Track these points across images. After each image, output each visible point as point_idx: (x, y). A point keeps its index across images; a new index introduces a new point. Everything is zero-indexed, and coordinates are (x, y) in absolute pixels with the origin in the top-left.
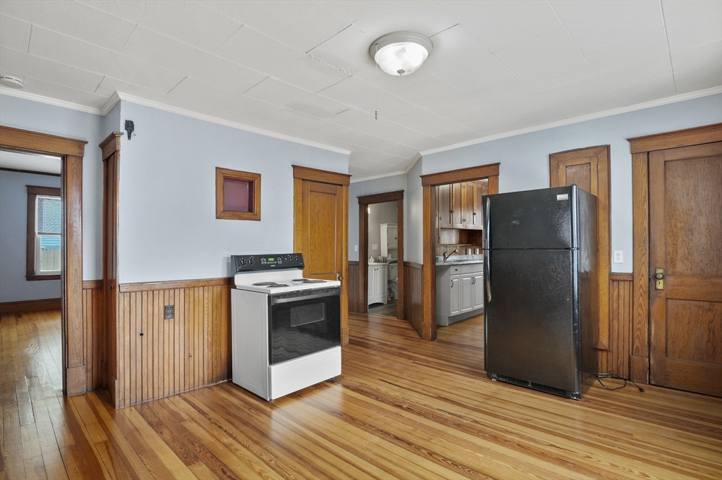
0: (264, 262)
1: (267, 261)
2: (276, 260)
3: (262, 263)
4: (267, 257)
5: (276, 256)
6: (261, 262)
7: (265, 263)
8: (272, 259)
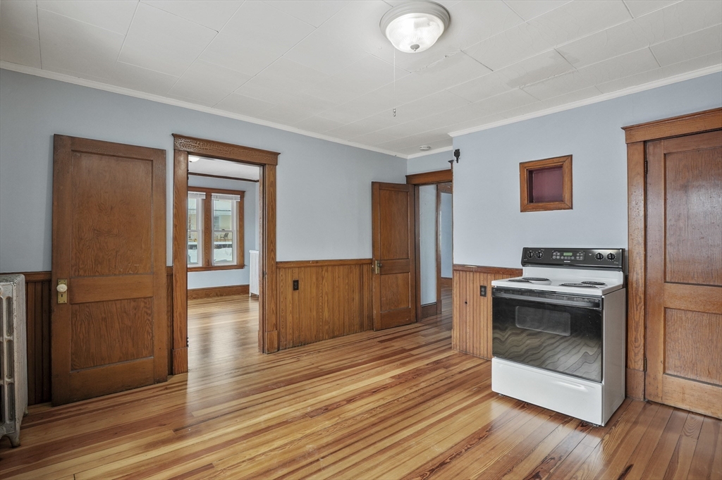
0: (556, 256)
1: (562, 255)
2: (575, 255)
3: (554, 257)
4: (562, 251)
5: (575, 251)
6: (552, 256)
7: (558, 257)
8: (571, 254)
